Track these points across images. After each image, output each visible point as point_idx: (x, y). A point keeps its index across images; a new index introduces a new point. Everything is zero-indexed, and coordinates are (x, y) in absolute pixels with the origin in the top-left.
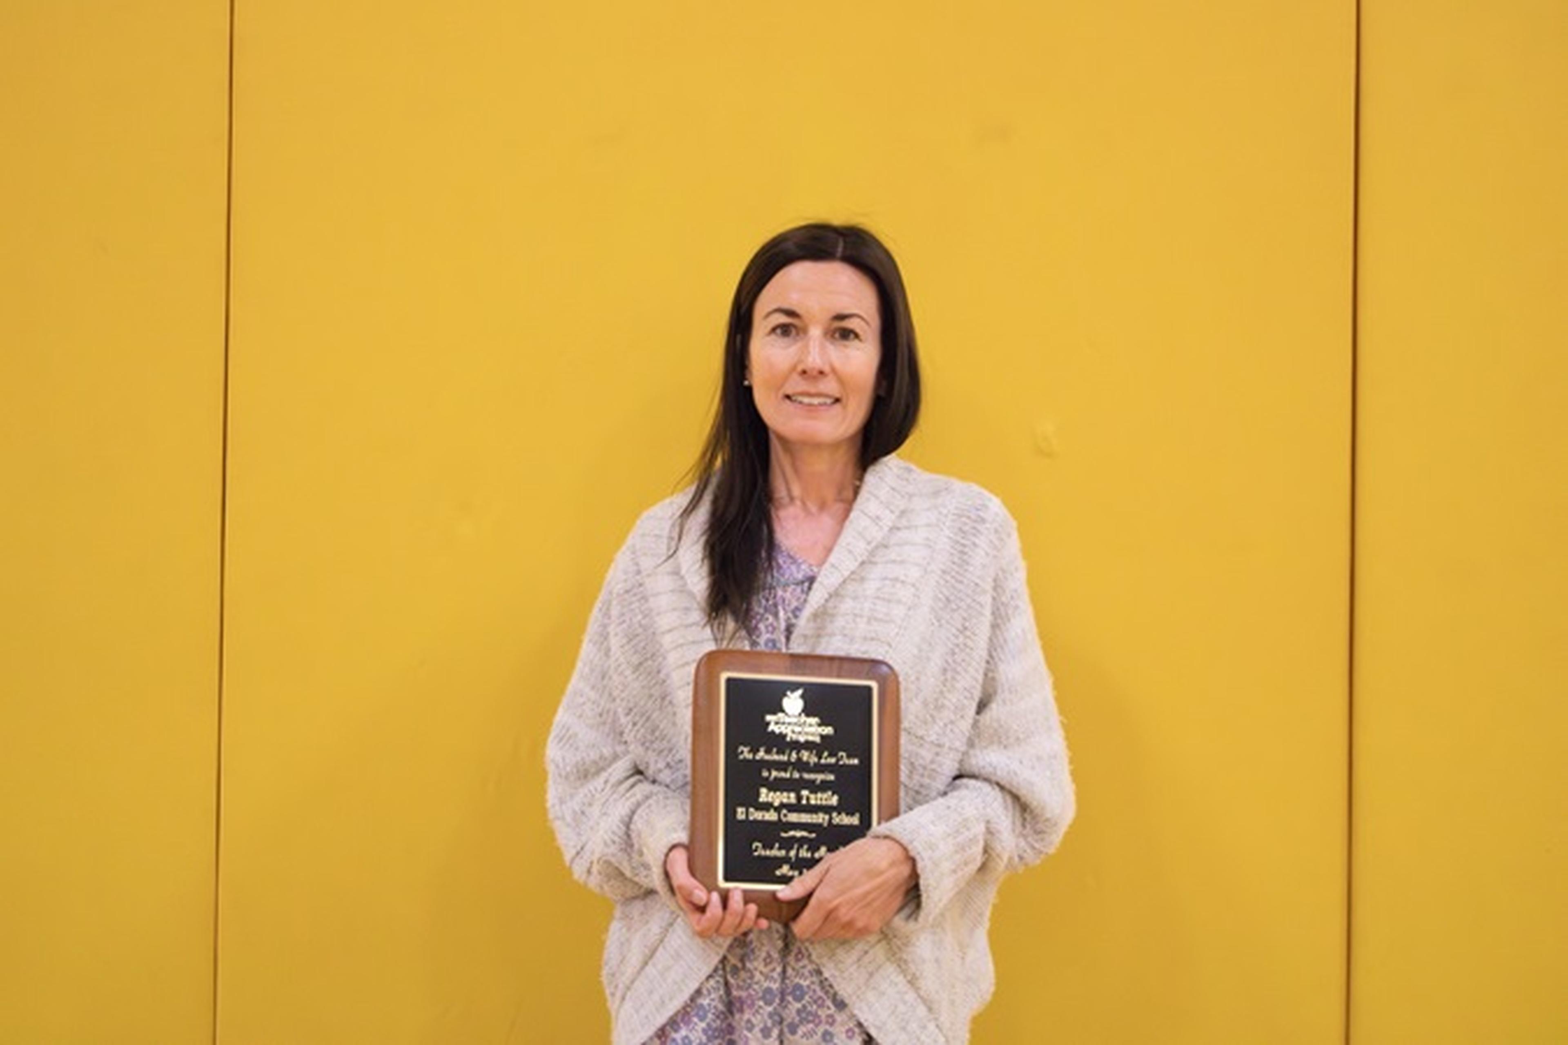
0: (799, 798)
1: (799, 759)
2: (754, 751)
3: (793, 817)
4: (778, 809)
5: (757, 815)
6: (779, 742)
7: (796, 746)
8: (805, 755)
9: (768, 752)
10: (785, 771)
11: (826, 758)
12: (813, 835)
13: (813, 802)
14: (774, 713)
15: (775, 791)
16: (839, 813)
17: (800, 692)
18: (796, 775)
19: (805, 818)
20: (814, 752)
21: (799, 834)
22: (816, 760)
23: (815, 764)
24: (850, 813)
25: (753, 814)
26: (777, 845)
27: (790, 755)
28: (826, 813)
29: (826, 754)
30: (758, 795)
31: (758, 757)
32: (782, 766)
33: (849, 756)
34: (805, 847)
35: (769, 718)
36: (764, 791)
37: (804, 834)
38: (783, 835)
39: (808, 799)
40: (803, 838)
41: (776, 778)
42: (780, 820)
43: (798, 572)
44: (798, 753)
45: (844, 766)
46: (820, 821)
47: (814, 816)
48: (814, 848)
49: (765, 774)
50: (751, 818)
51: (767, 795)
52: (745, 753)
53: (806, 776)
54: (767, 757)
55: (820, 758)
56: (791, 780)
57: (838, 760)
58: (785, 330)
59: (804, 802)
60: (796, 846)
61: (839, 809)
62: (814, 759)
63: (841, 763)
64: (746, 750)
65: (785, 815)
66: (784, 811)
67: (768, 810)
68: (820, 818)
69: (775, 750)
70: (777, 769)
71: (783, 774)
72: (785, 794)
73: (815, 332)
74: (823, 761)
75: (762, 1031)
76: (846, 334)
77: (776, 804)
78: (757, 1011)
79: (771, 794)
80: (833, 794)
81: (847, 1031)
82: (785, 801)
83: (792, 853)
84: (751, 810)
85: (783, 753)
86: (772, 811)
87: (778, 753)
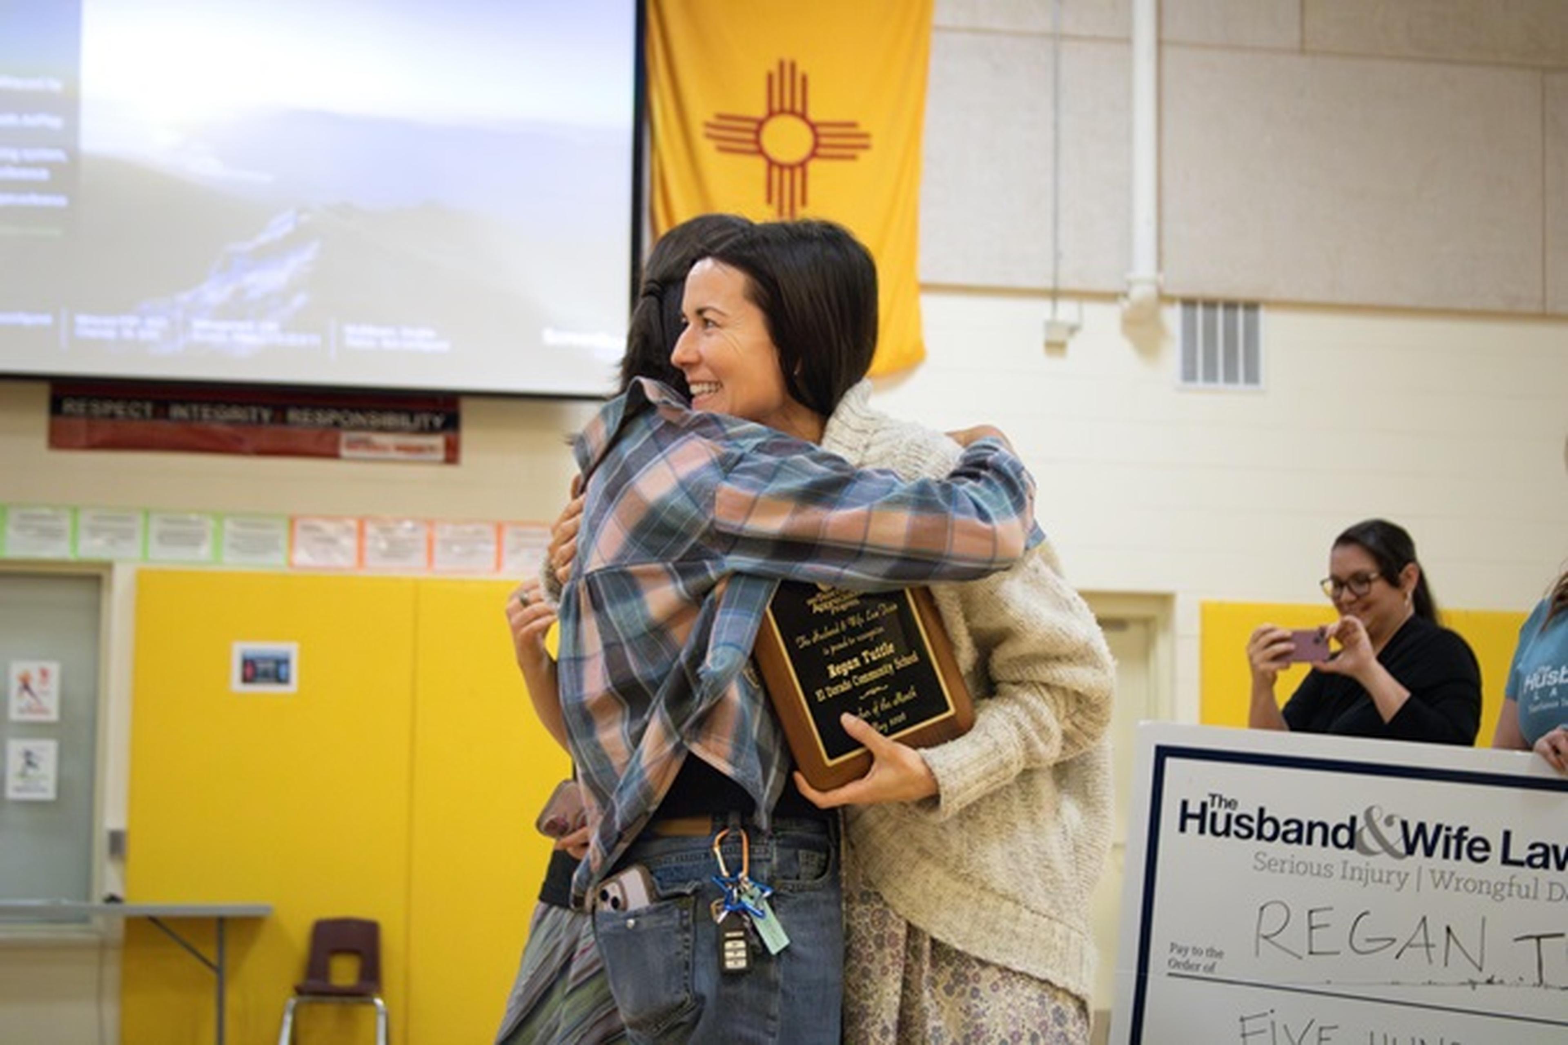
0: (862, 660)
1: (849, 626)
3: (864, 679)
4: (849, 678)
5: (834, 691)
6: (828, 619)
7: (843, 616)
8: (852, 621)
9: (821, 632)
10: (841, 641)
11: (870, 615)
12: (886, 687)
13: (874, 658)
14: (813, 596)
15: (840, 663)
16: (900, 658)
18: (852, 641)
19: (873, 675)
20: (858, 615)
21: (873, 692)
22: (862, 621)
23: (863, 625)
24: (909, 654)
25: (830, 692)
26: (860, 709)
27: (840, 627)
28: (889, 662)
29: (868, 612)
30: (828, 673)
31: (814, 641)
32: (837, 639)
33: (888, 605)
34: (884, 700)
35: (810, 602)
36: (831, 668)
37: (878, 689)
38: (862, 698)
39: (870, 658)
40: (878, 693)
41: (836, 652)
42: (854, 687)
44: (845, 622)
45: (888, 614)
46: (886, 672)
47: (881, 670)
48: (891, 699)
49: (827, 652)
50: (830, 695)
51: (835, 670)
52: (803, 642)
53: (860, 638)
54: (822, 637)
55: (865, 618)
56: (850, 647)
57: (880, 613)
59: (867, 661)
60: (875, 703)
61: (897, 655)
62: (860, 621)
63: (884, 613)
64: (802, 638)
65: (857, 681)
67: (841, 683)
68: (886, 669)
69: (826, 628)
70: (835, 644)
71: (841, 646)
72: (849, 662)
74: (869, 619)
77: (846, 673)
79: (838, 667)
80: (888, 644)
82: (851, 668)
83: (875, 710)
84: (828, 689)
85: (834, 627)
86: (845, 683)
87: (829, 629)
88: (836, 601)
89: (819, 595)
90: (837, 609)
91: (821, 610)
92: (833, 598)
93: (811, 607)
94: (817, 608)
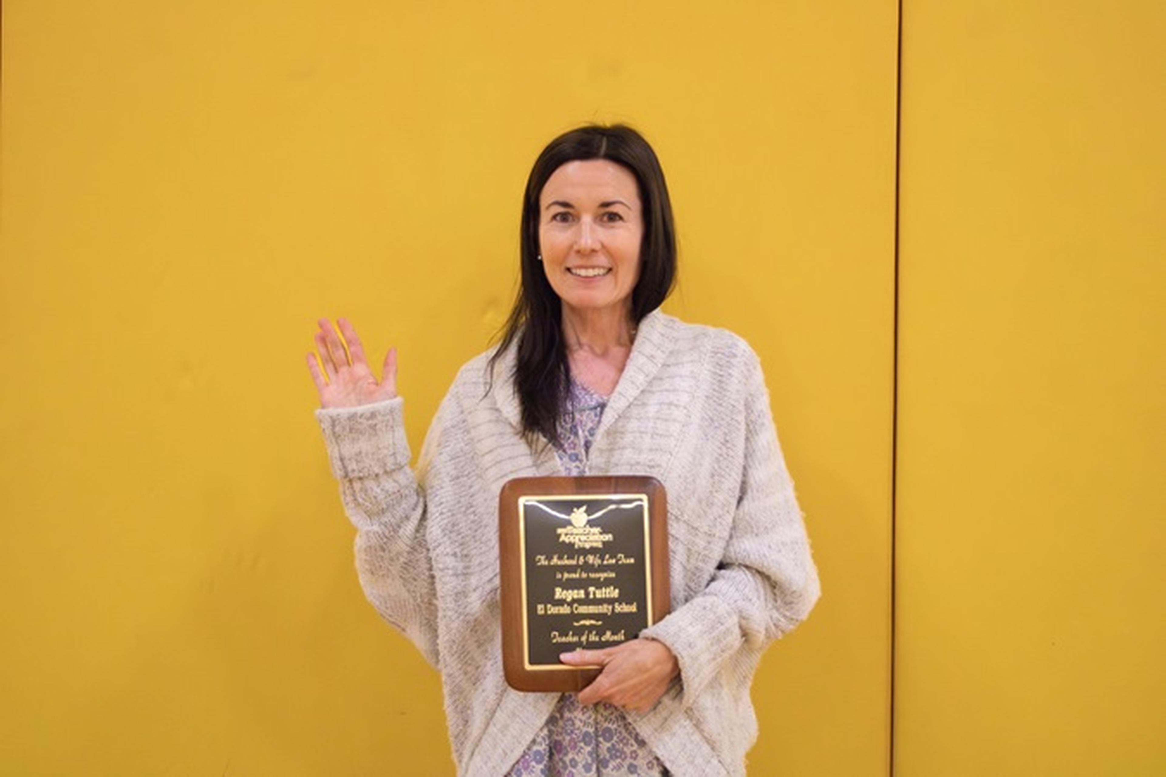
0: (587, 594)
1: (586, 562)
2: (549, 558)
3: (583, 609)
4: (570, 604)
5: (553, 610)
6: (570, 550)
7: (583, 552)
8: (591, 559)
9: (560, 558)
10: (575, 572)
11: (608, 560)
12: (600, 623)
13: (598, 596)
14: (564, 527)
15: (567, 590)
16: (620, 604)
17: (584, 508)
18: (584, 575)
19: (592, 609)
20: (598, 555)
21: (587, 623)
22: (599, 561)
23: (599, 566)
24: (629, 603)
25: (550, 609)
26: (571, 633)
27: (578, 559)
28: (609, 604)
29: (607, 556)
30: (553, 593)
31: (552, 563)
32: (572, 569)
33: (626, 557)
34: (594, 632)
35: (560, 531)
36: (558, 590)
38: (576, 624)
39: (594, 594)
40: (591, 625)
41: (568, 579)
42: (572, 612)
43: (592, 401)
44: (584, 558)
45: (623, 565)
46: (605, 611)
47: (600, 607)
48: (601, 632)
49: (559, 576)
50: (549, 612)
51: (561, 594)
52: (542, 560)
53: (592, 575)
54: (560, 563)
55: (603, 560)
56: (580, 580)
57: (617, 562)
58: (564, 217)
59: (591, 596)
60: (586, 632)
61: (619, 600)
62: (598, 562)
63: (620, 562)
64: (543, 558)
65: (576, 609)
66: (575, 605)
67: (562, 605)
68: (605, 609)
69: (566, 557)
70: (569, 572)
71: (573, 576)
72: (576, 591)
73: (587, 219)
74: (605, 562)
75: (584, 766)
76: (613, 217)
77: (569, 599)
78: (579, 751)
79: (565, 592)
80: (615, 588)
81: (648, 764)
82: (576, 597)
83: (584, 638)
84: (549, 606)
85: (573, 558)
86: (566, 606)
87: (568, 558)
88: (583, 538)
89: (569, 528)
90: (581, 545)
91: (567, 541)
92: (581, 534)
93: (559, 536)
94: (563, 538)
